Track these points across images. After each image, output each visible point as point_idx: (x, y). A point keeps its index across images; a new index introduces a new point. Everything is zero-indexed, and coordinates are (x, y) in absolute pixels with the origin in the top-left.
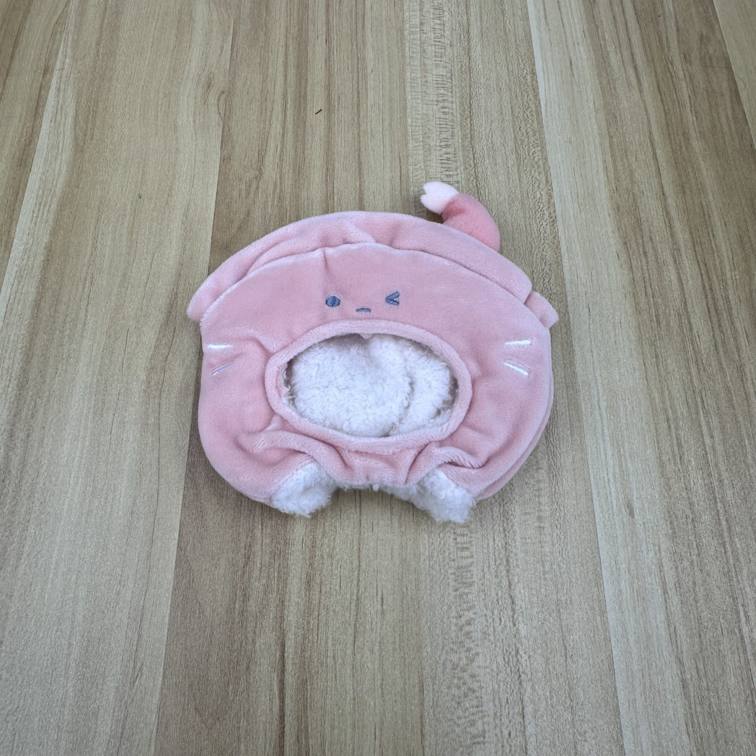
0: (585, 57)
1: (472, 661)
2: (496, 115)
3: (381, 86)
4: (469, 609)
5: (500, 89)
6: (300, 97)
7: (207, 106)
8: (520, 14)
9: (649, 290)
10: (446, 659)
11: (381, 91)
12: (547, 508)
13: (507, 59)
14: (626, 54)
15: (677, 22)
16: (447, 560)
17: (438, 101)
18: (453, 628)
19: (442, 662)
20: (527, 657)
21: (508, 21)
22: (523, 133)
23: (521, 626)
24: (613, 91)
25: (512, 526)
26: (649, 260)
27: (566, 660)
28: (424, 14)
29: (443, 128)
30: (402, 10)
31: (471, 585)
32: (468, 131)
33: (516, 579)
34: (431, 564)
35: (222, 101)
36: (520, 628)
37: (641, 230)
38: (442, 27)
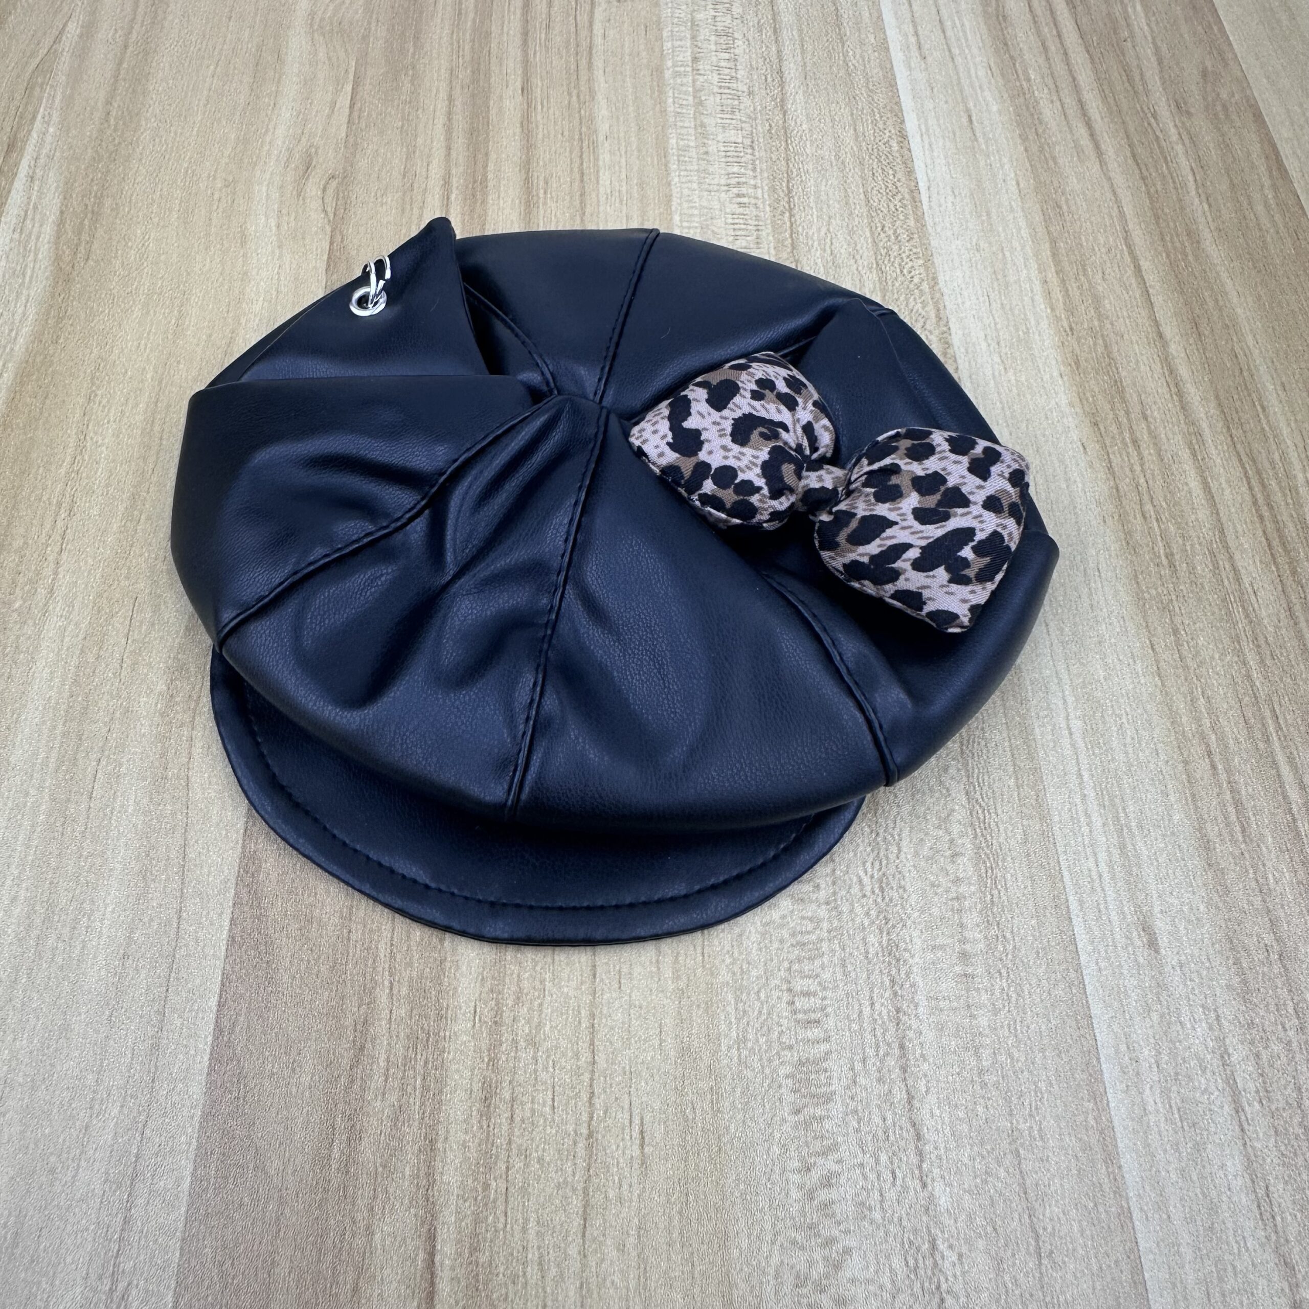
0: (995, 108)
1: (837, 1266)
2: (837, 206)
3: (623, 160)
4: (824, 1153)
5: (843, 163)
6: (475, 182)
7: (304, 199)
8: (873, 41)
9: (1148, 507)
10: (782, 1262)
11: (623, 170)
12: (978, 936)
13: (852, 114)
14: (1070, 101)
15: (1157, 49)
16: (776, 1047)
17: (728, 185)
18: (795, 1194)
19: (772, 1272)
20: (955, 1258)
21: (851, 53)
22: (888, 236)
23: (938, 1188)
24: (1051, 163)
25: (908, 975)
26: (1145, 453)
27: (1040, 1264)
28: (700, 45)
29: (740, 229)
30: (660, 38)
31: (829, 1098)
32: (787, 235)
33: (922, 1085)
34: (743, 1056)
35: (330, 192)
36: (936, 1194)
37: (1124, 400)
38: (731, 65)
